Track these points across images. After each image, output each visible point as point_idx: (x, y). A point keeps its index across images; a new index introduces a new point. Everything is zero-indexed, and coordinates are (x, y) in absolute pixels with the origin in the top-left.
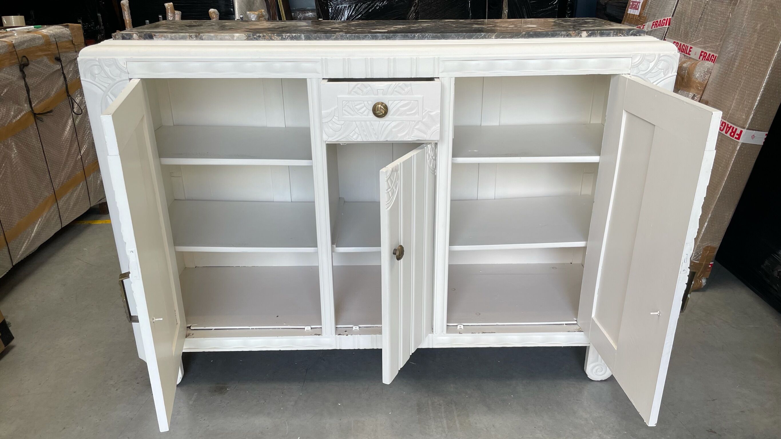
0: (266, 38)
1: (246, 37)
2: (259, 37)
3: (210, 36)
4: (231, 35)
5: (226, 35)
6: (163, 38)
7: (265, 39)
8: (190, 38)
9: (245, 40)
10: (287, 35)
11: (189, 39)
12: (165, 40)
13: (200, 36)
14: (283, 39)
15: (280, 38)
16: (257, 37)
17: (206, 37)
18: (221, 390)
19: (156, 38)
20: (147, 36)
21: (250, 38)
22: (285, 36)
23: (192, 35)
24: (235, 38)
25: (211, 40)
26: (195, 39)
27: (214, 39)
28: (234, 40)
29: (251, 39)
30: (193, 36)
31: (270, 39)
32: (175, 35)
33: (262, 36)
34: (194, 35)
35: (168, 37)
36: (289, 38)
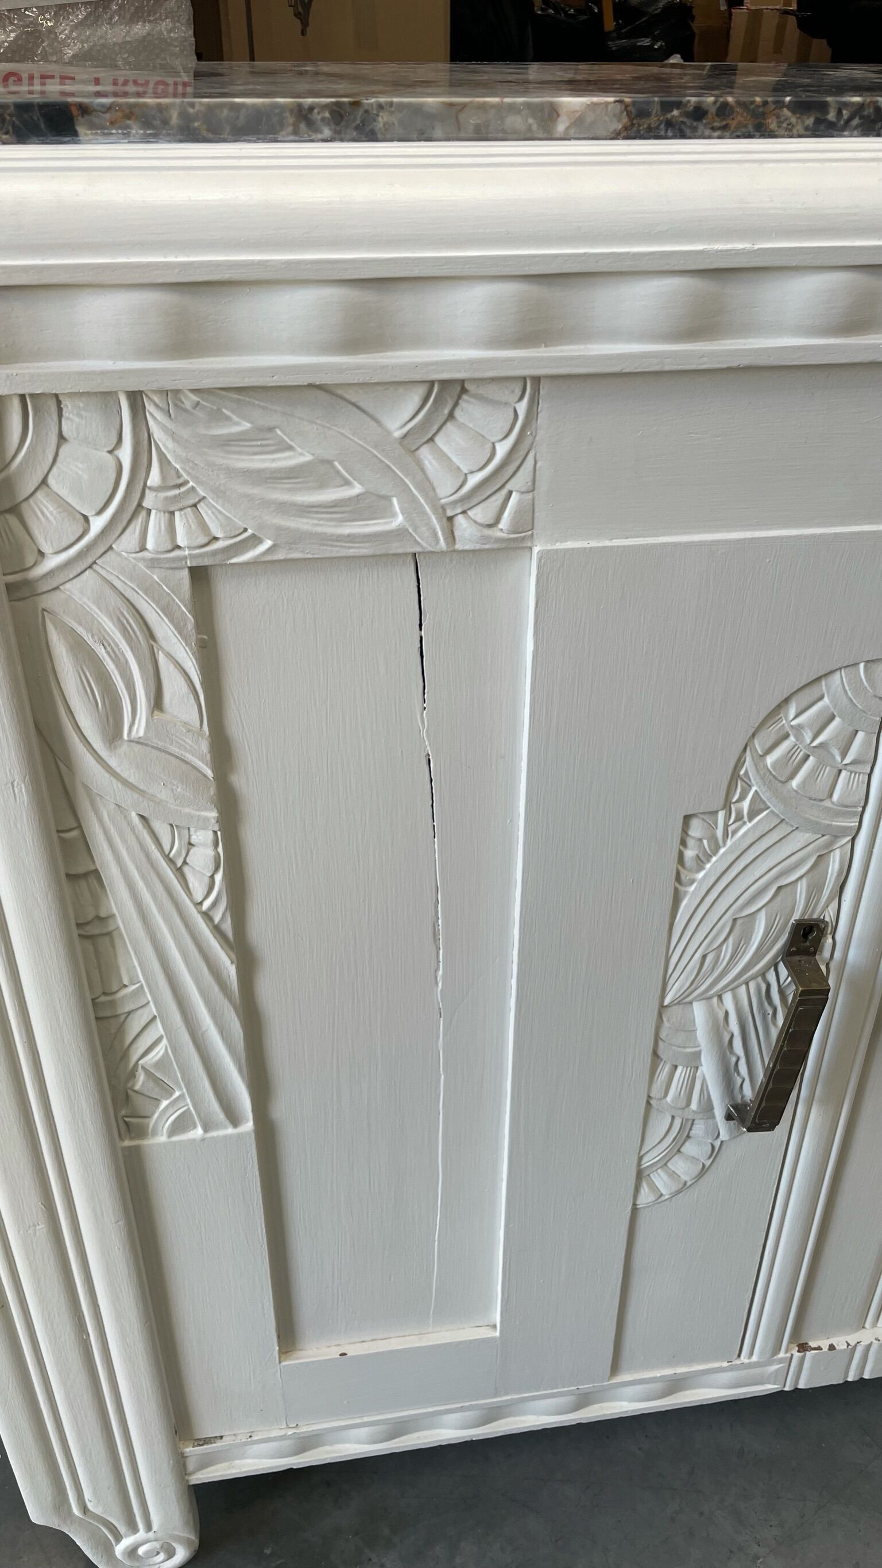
0: (733, 124)
1: (625, 120)
2: (699, 113)
3: (417, 110)
4: (541, 107)
5: (512, 108)
6: (136, 130)
7: (725, 128)
8: (303, 126)
9: (616, 136)
10: (846, 105)
11: (296, 132)
12: (146, 139)
13: (361, 112)
14: (824, 128)
15: (810, 121)
16: (688, 115)
17: (394, 119)
19: (92, 126)
20: (36, 115)
21: (645, 123)
22: (839, 112)
23: (311, 108)
24: (561, 127)
25: (424, 136)
26: (327, 132)
27: (438, 132)
28: (549, 136)
29: (652, 134)
30: (316, 116)
31: (751, 128)
32: (210, 107)
33: (713, 110)
34: (326, 106)
35: (165, 122)
36: (856, 122)
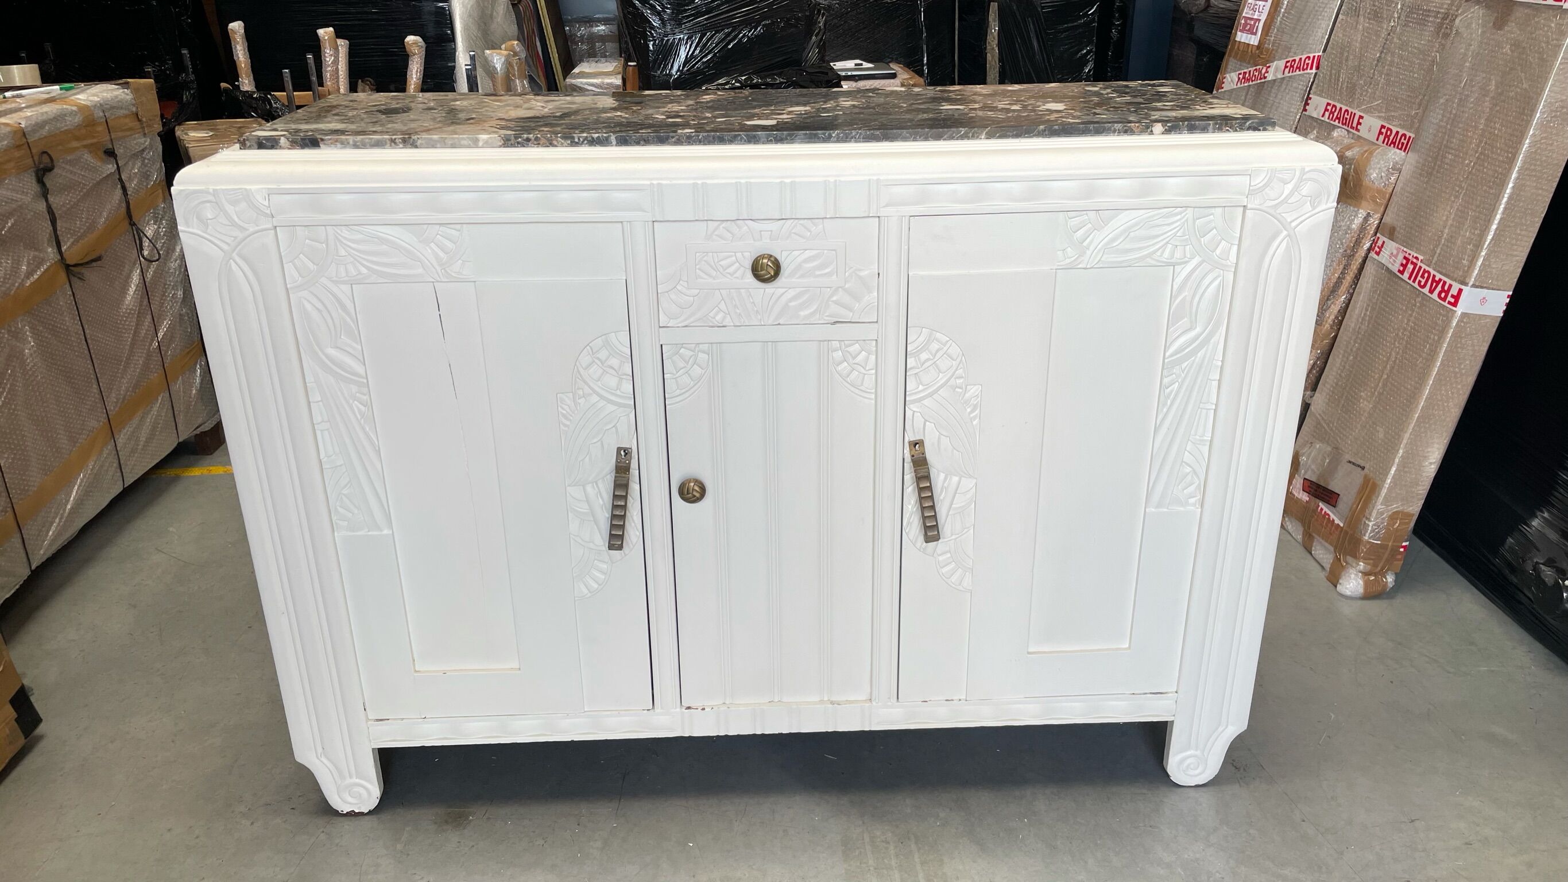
0: (541, 143)
1: (503, 142)
2: (528, 140)
3: (431, 139)
4: (473, 138)
5: (463, 139)
6: (339, 145)
7: (539, 144)
8: (393, 144)
9: (500, 147)
10: (581, 137)
11: (391, 146)
12: (341, 148)
13: (412, 140)
14: (574, 144)
15: (569, 142)
16: (524, 140)
17: (423, 142)
18: (458, 821)
19: (325, 144)
20: (307, 141)
21: (510, 143)
22: (579, 139)
23: (395, 139)
24: (481, 144)
25: (434, 147)
26: (401, 146)
27: (438, 146)
28: (477, 147)
29: (512, 146)
30: (397, 141)
31: (548, 144)
32: (362, 139)
33: (533, 139)
34: (400, 138)
35: (348, 143)
36: (586, 142)
